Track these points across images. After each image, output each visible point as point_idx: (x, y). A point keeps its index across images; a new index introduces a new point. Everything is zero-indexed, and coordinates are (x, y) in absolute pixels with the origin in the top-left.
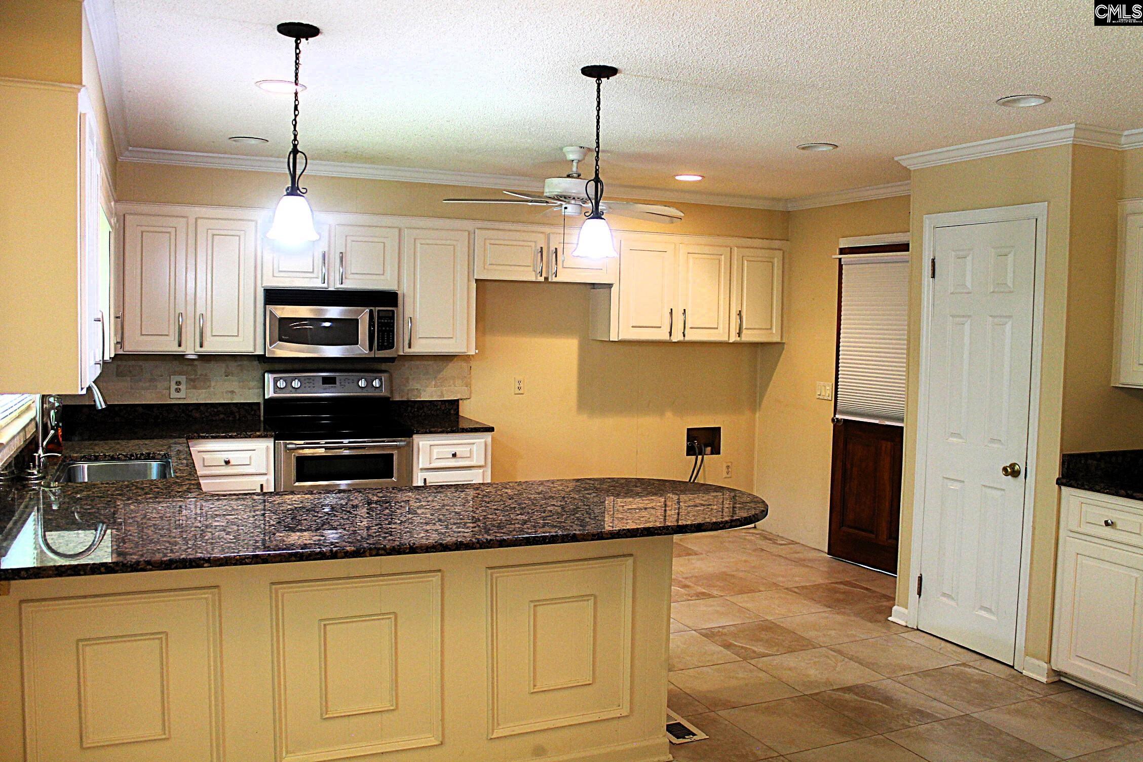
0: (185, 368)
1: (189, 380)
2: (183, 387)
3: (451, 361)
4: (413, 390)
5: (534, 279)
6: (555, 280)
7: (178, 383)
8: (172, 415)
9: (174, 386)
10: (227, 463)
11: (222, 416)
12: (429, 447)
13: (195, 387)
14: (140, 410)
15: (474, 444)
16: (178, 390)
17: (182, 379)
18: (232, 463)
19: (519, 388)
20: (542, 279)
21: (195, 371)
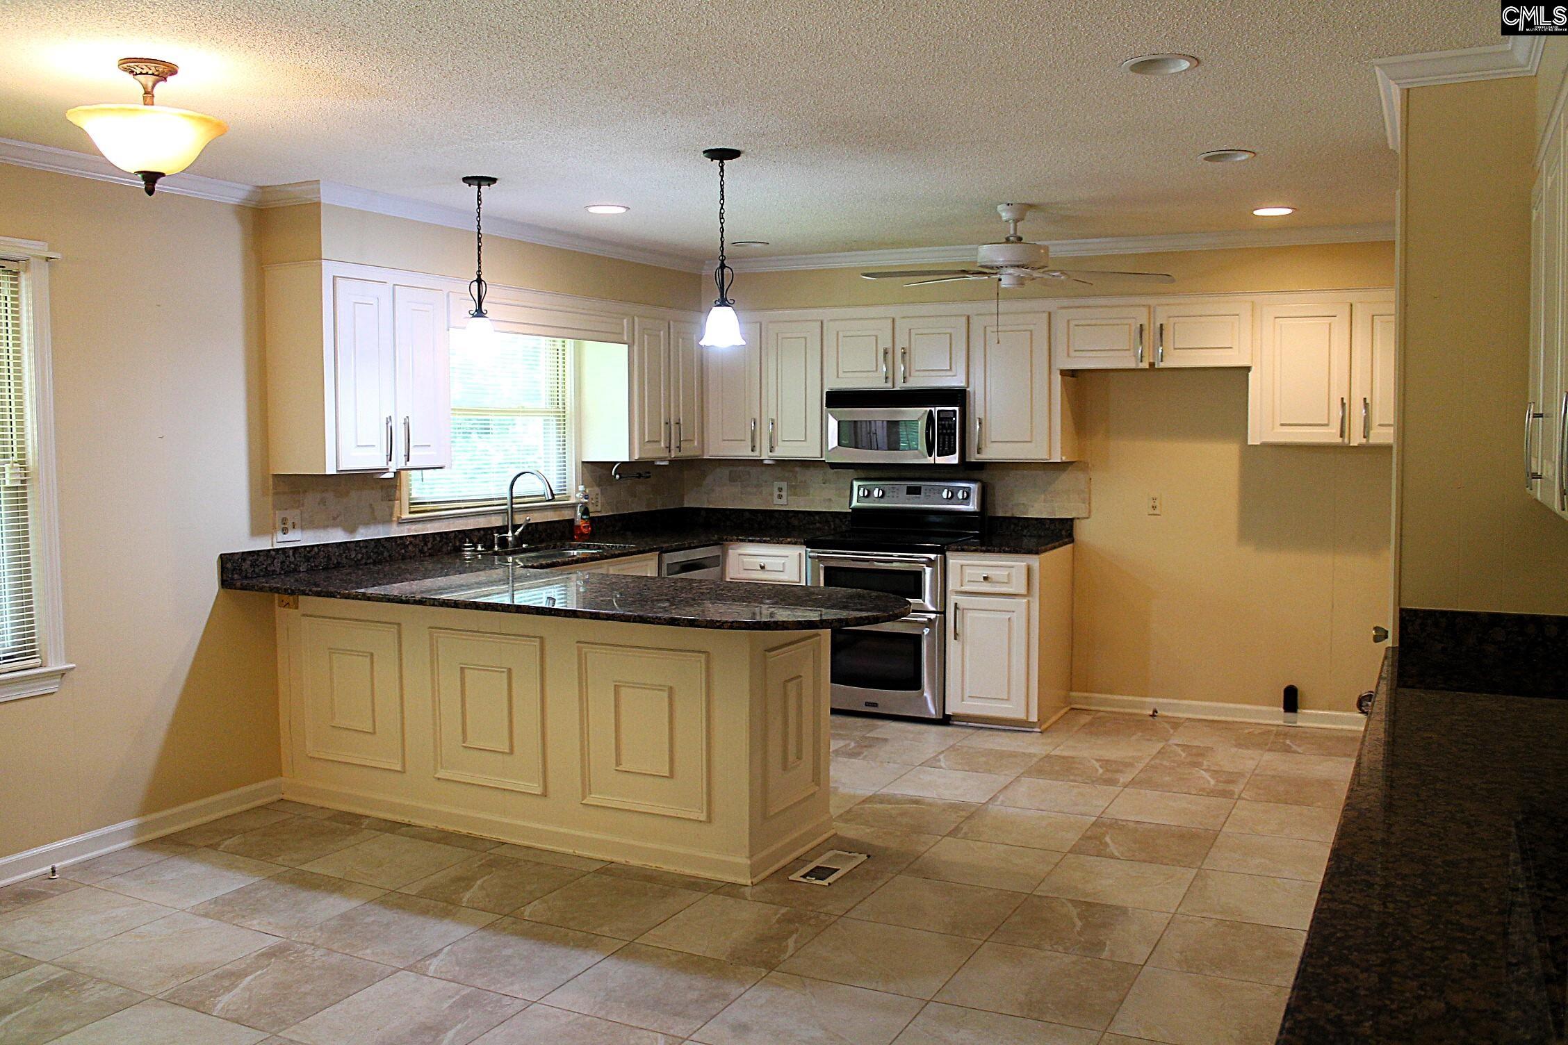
0: (787, 475)
1: (789, 487)
2: (784, 493)
3: (1064, 470)
4: (1018, 505)
5: (1133, 366)
6: (1162, 365)
7: (780, 490)
8: (773, 522)
9: (776, 493)
10: (763, 568)
11: (818, 525)
12: (959, 567)
13: (795, 494)
14: (747, 514)
15: (1012, 567)
16: (780, 497)
17: (784, 485)
18: (767, 568)
19: (1154, 507)
20: (1145, 365)
21: (795, 477)
